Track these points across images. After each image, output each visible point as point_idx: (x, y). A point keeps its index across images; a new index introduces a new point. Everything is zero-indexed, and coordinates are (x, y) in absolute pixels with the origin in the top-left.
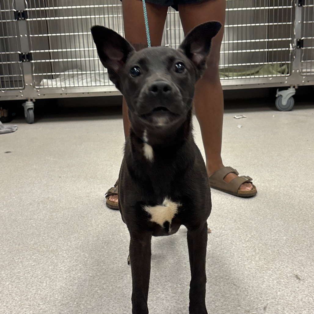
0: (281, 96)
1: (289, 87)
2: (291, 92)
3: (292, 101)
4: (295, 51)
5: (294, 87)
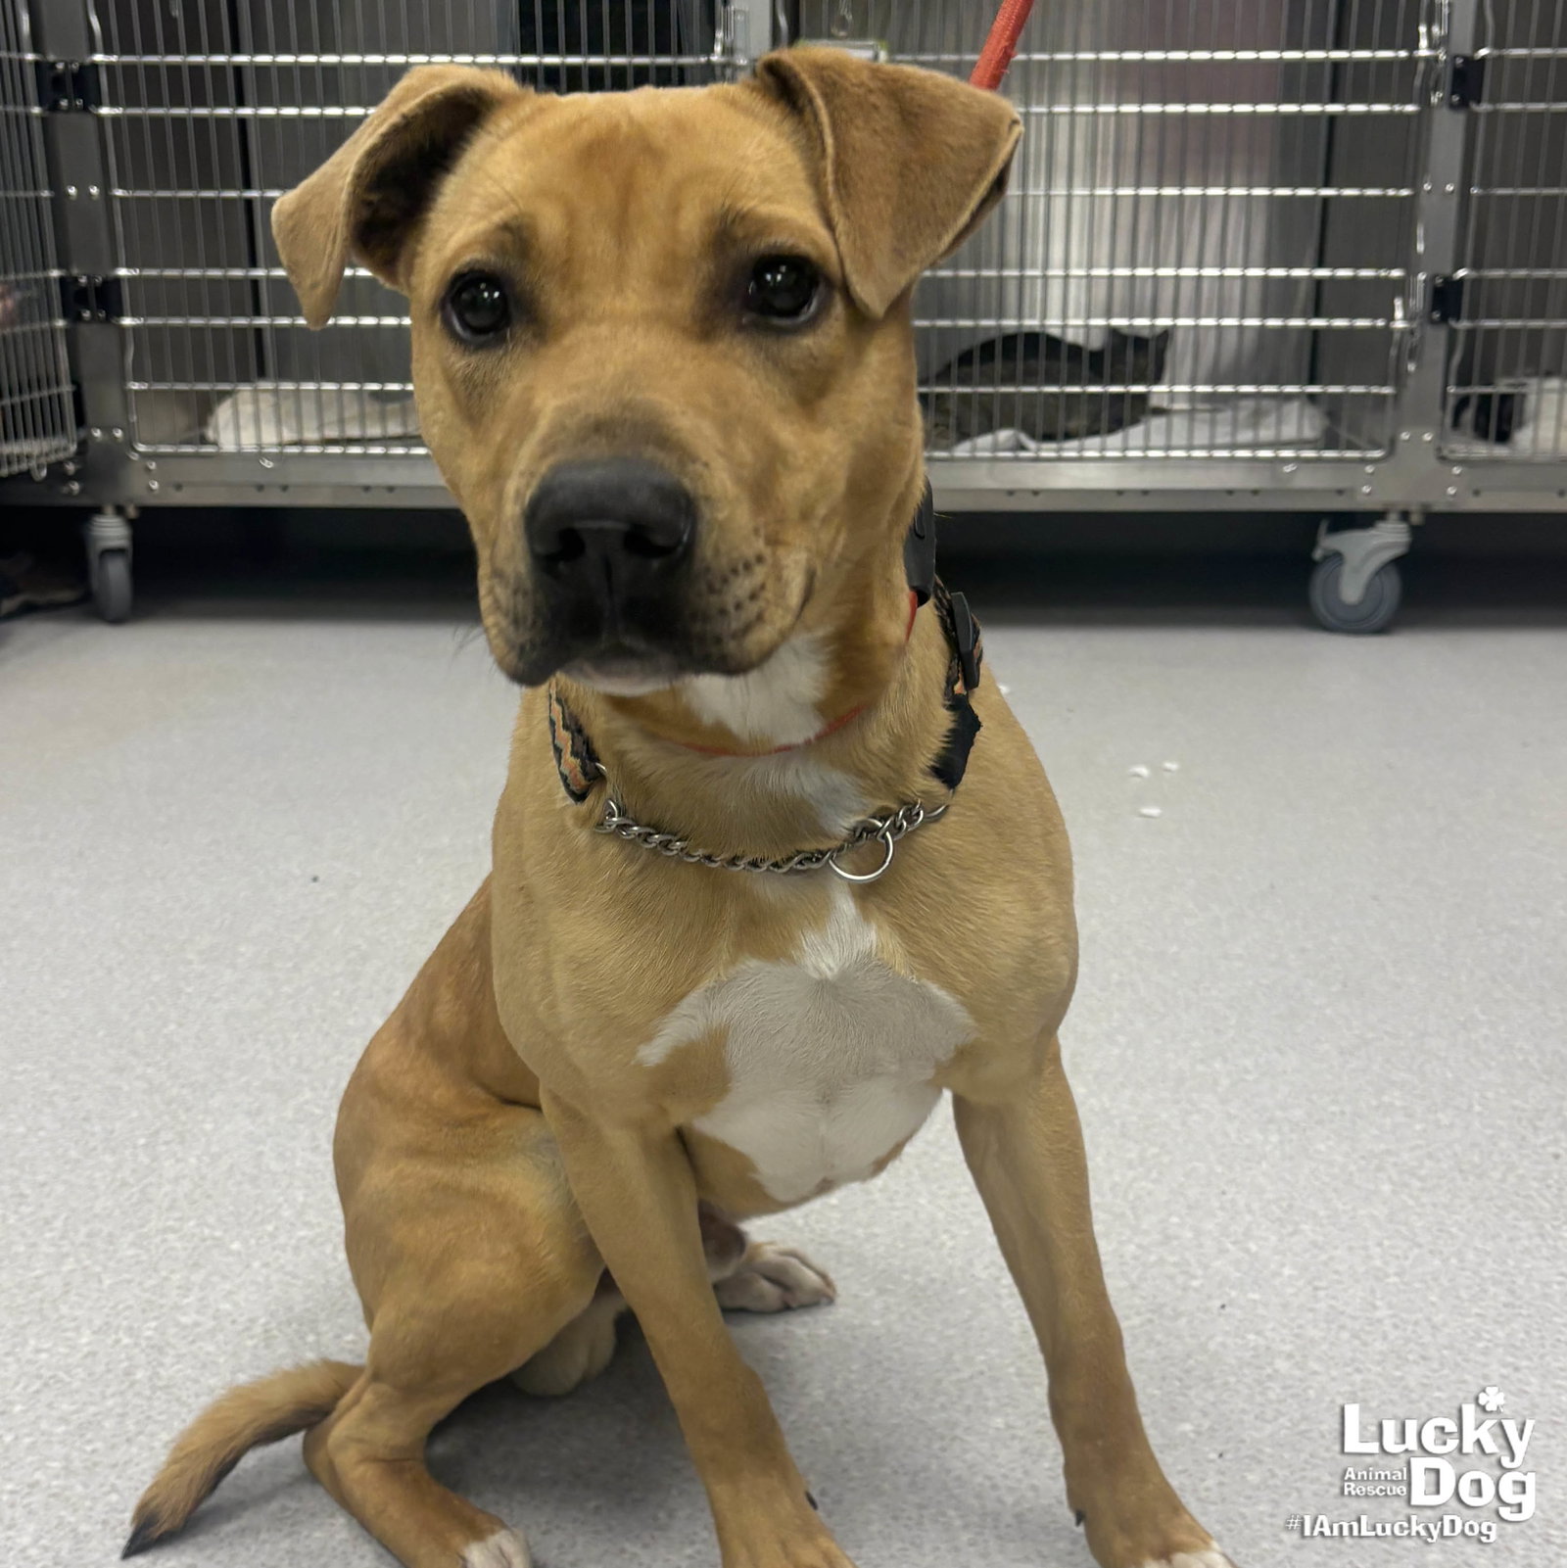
0: (1337, 555)
1: (1379, 516)
2: (1390, 538)
3: (1392, 585)
4: (1418, 335)
5: (1405, 516)
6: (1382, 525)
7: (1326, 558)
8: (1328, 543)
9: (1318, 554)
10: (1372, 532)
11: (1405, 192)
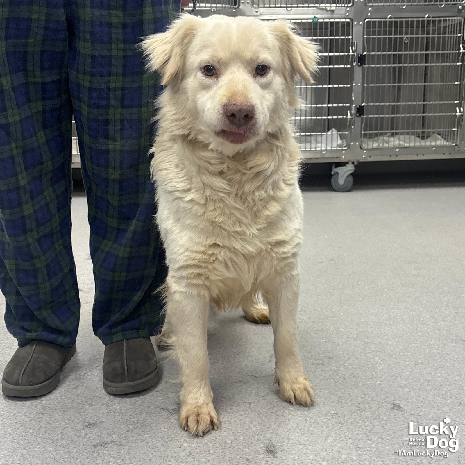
0: (337, 173)
1: (347, 163)
2: (350, 168)
3: (351, 179)
4: (354, 119)
5: (353, 163)
6: (347, 165)
7: (334, 174)
8: (335, 170)
9: (333, 173)
10: (345, 167)
11: (349, 86)
